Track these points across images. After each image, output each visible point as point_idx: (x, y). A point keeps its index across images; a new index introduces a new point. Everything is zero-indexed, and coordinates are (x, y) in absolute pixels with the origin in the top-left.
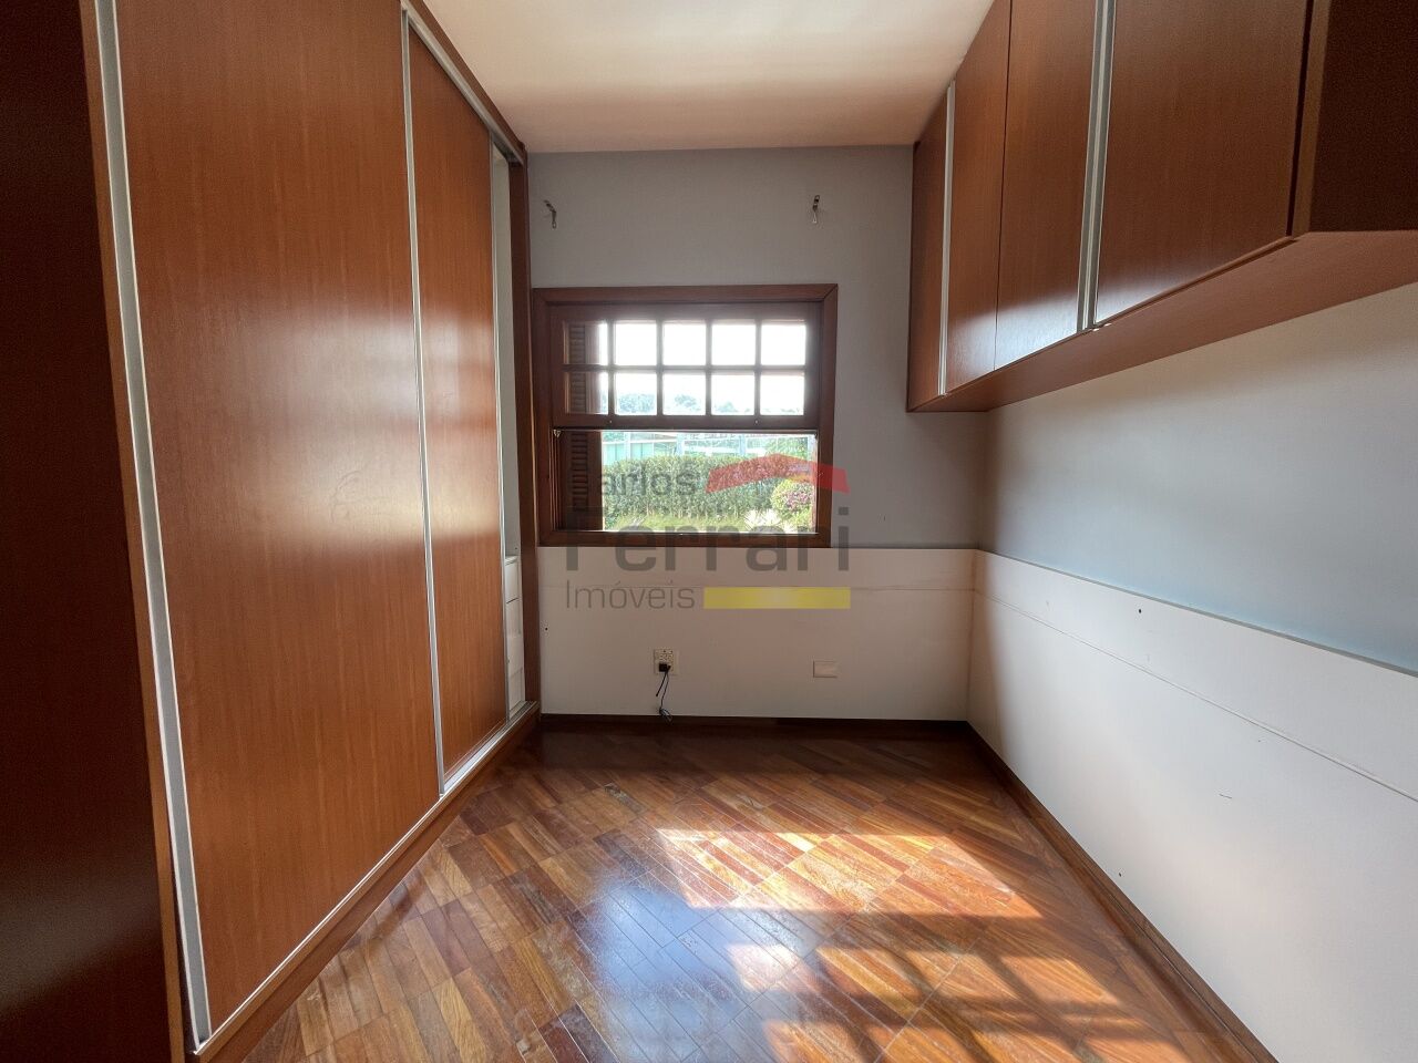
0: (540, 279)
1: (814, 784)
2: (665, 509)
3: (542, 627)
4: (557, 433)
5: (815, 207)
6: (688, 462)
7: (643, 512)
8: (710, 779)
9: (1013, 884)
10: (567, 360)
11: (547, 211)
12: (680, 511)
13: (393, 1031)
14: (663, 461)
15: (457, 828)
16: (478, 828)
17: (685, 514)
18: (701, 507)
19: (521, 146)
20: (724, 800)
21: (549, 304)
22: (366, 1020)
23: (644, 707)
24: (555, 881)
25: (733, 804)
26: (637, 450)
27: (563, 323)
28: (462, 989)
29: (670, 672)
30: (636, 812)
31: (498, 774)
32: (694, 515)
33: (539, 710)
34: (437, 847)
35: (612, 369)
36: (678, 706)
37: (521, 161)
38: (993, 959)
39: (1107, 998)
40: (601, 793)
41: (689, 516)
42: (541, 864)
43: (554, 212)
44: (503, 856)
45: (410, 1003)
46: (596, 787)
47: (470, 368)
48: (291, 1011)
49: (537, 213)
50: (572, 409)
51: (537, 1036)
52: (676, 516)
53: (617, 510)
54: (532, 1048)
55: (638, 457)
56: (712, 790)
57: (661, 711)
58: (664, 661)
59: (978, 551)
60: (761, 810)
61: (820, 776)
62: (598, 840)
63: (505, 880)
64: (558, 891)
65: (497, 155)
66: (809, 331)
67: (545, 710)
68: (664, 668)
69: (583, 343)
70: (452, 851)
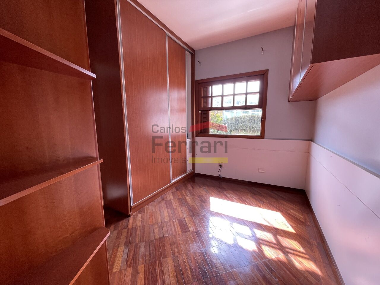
0: (197, 78)
1: (251, 196)
2: (245, 130)
3: (195, 155)
4: (200, 112)
5: (263, 50)
6: (252, 117)
7: (238, 131)
8: (226, 190)
9: (292, 225)
10: (202, 95)
11: (199, 63)
12: (249, 131)
13: (157, 213)
14: (244, 117)
15: (174, 190)
16: (177, 190)
17: (250, 131)
18: (255, 130)
19: (193, 50)
20: (227, 195)
21: (199, 83)
22: (153, 211)
23: (217, 174)
24: (188, 200)
25: (229, 196)
26: (238, 113)
27: (202, 87)
28: (168, 211)
29: (222, 167)
30: (207, 193)
31: (184, 182)
32: (253, 132)
33: (194, 172)
34: (170, 192)
35: (212, 97)
36: (223, 175)
37: (193, 53)
38: (275, 236)
39: (302, 250)
40: (202, 189)
41: (252, 132)
42: (186, 198)
43: (200, 63)
44: (180, 195)
45: (160, 211)
46: (201, 187)
47: (180, 100)
48: (144, 207)
49: (197, 63)
50: (203, 106)
51: (177, 220)
52: (248, 132)
53: (231, 130)
54: (176, 221)
55: (238, 116)
56: (225, 193)
57: (220, 175)
58: (221, 164)
59: (310, 141)
60: (235, 198)
61: (253, 195)
62: (198, 196)
63: (179, 199)
64: (188, 202)
65: (187, 52)
66: (260, 82)
67: (196, 172)
68: (221, 166)
69: (206, 91)
70: (172, 193)
